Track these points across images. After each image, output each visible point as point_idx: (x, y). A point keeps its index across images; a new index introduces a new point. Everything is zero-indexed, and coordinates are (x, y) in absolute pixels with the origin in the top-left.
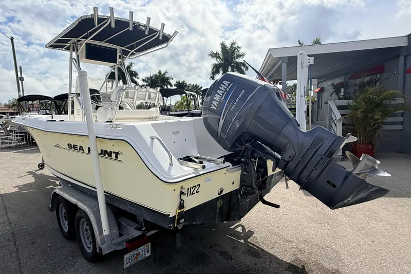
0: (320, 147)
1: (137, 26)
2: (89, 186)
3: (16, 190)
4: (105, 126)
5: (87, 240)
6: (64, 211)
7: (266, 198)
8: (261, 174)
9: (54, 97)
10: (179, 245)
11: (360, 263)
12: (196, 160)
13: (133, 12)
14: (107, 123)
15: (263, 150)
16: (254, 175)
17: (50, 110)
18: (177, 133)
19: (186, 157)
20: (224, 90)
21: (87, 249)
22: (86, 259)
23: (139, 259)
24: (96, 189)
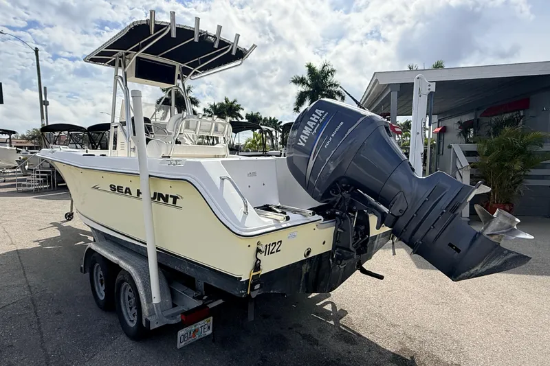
0: (441, 198)
1: (204, 37)
2: (135, 240)
3: (37, 245)
4: (162, 162)
5: (129, 311)
6: (100, 272)
7: (366, 266)
8: (361, 233)
9: (88, 128)
10: (251, 317)
11: (490, 357)
12: (277, 210)
13: (199, 19)
14: (164, 159)
15: (365, 201)
16: (352, 233)
17: (81, 144)
18: (254, 174)
19: (265, 206)
20: (316, 121)
21: (128, 322)
22: (128, 335)
23: (197, 337)
24: (146, 244)
